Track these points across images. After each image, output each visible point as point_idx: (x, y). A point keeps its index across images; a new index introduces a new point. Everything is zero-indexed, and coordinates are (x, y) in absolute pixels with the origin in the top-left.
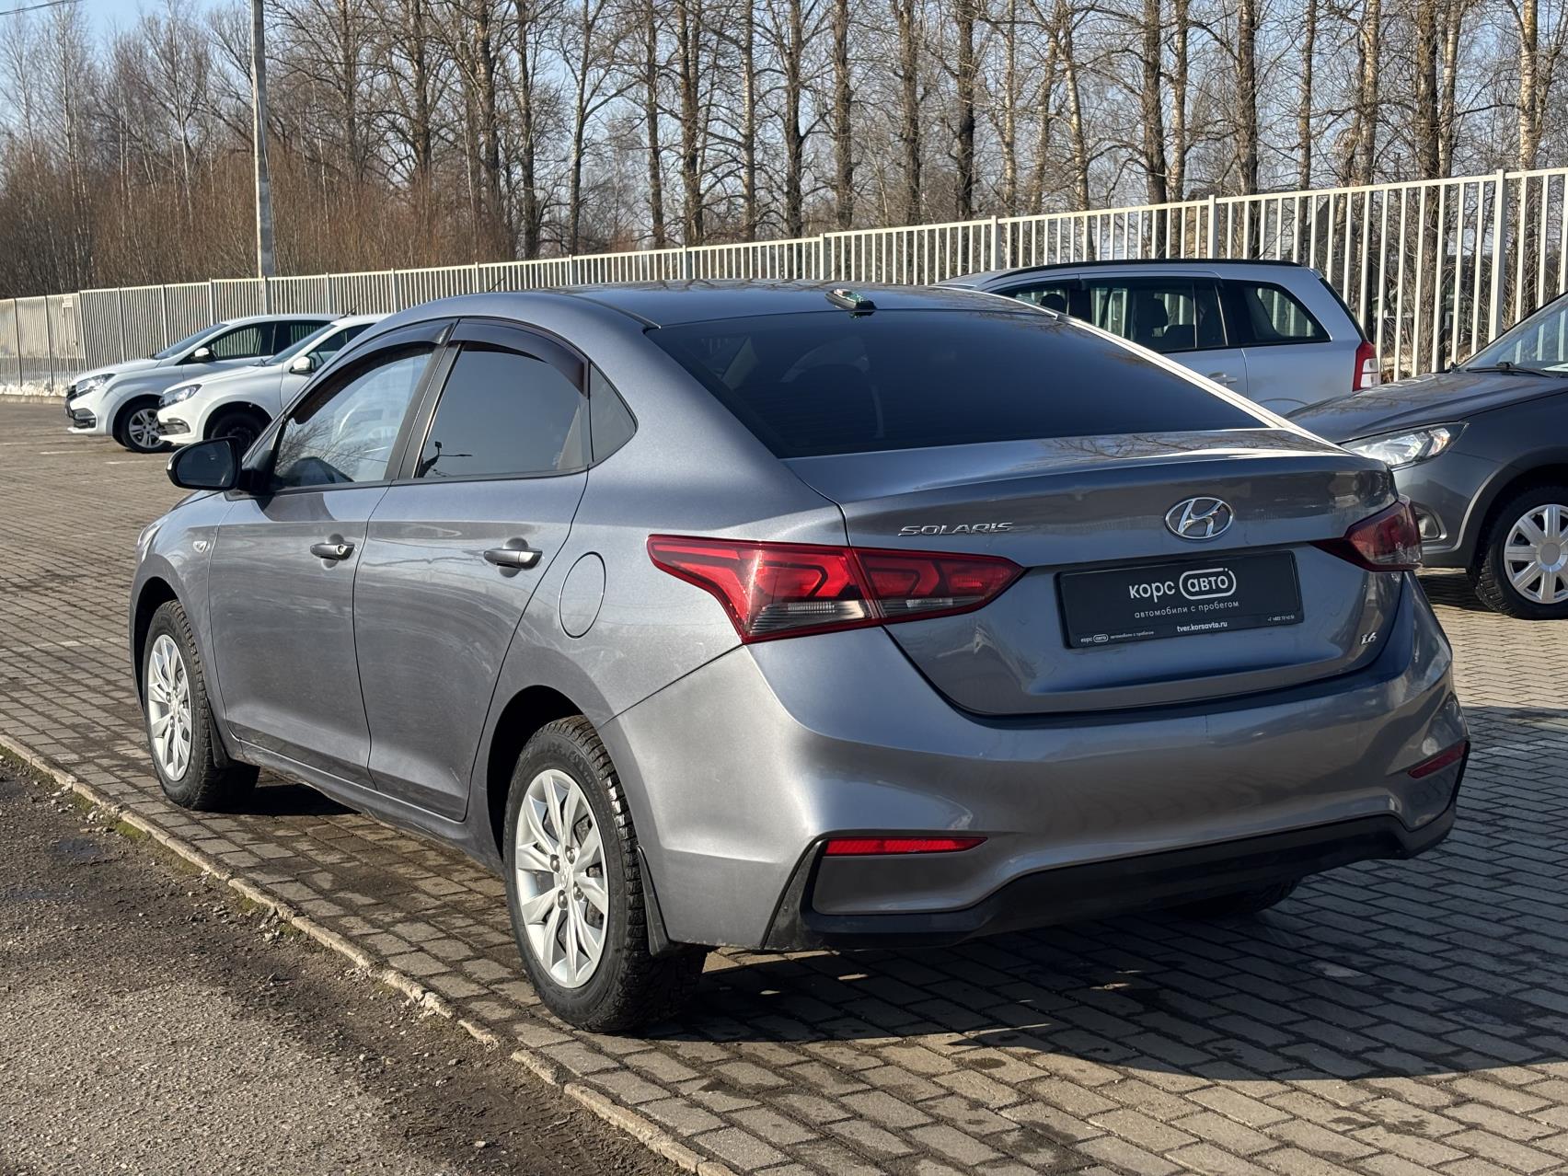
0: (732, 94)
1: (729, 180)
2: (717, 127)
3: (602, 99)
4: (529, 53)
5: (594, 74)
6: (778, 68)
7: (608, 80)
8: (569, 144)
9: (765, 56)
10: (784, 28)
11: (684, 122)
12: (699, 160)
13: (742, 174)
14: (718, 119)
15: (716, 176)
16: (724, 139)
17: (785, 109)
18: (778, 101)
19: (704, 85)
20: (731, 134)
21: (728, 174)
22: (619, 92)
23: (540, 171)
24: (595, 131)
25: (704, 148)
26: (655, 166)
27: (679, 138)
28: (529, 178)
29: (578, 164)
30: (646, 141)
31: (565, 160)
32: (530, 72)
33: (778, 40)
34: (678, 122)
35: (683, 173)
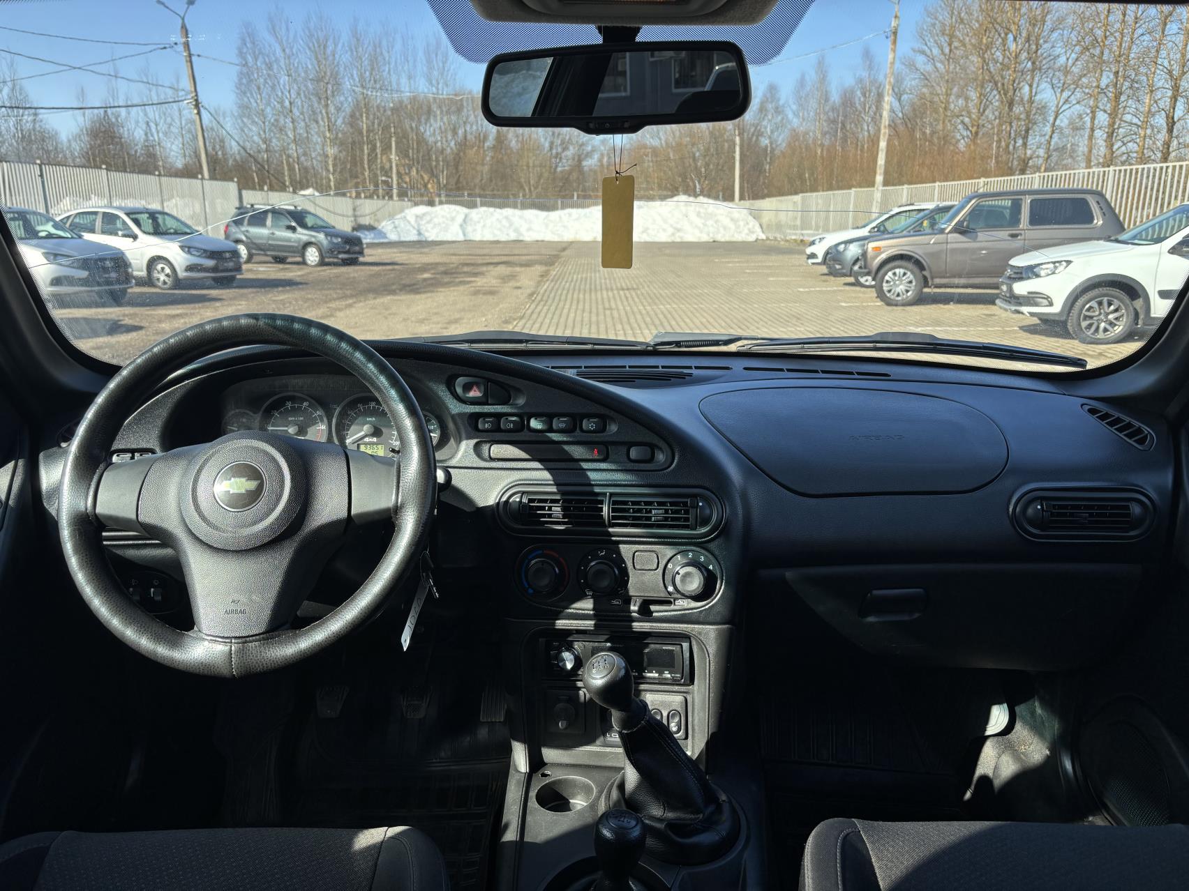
0: (1139, 101)
1: (1130, 145)
2: (1128, 117)
3: (1069, 105)
4: (1035, 86)
5: (1066, 94)
6: (1167, 86)
7: (1073, 97)
8: (1048, 129)
9: (1161, 81)
10: (1174, 67)
11: (1110, 115)
12: (1115, 134)
13: (1138, 140)
14: (1129, 113)
15: (1123, 142)
16: (1131, 124)
17: (1168, 108)
18: (1165, 103)
19: (1123, 98)
20: (1135, 120)
21: (1130, 141)
22: (1078, 103)
23: (1031, 140)
24: (1062, 121)
25: (1118, 128)
26: (1091, 137)
27: (1106, 123)
28: (1025, 145)
29: (1051, 137)
30: (1088, 124)
31: (1045, 135)
32: (1033, 94)
33: (1170, 72)
34: (1106, 115)
35: (1106, 141)
